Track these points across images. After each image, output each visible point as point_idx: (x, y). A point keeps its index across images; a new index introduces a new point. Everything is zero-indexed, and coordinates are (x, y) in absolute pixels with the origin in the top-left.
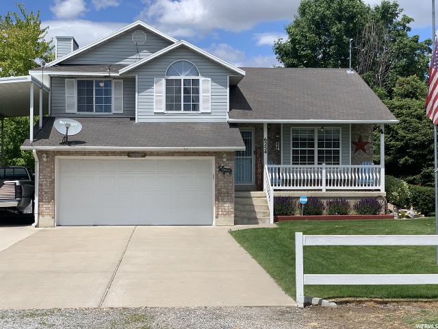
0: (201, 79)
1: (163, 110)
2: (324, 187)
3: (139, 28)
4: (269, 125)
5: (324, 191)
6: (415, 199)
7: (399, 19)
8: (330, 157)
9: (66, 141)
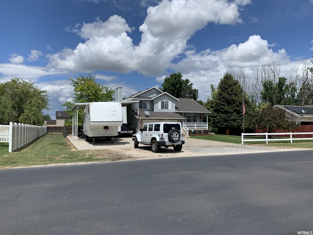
0: (169, 101)
1: (160, 109)
2: (195, 128)
3: (154, 88)
4: (184, 113)
5: (195, 129)
6: (213, 130)
7: (189, 84)
8: (195, 121)
9: (147, 116)
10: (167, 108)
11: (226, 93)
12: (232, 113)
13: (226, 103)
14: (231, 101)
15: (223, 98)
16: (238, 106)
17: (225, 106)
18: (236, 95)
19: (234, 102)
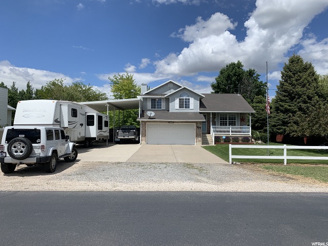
0: (190, 98)
1: (178, 108)
2: (231, 133)
3: (171, 82)
4: (212, 113)
5: (231, 135)
6: (261, 137)
7: (255, 75)
8: (233, 123)
9: (150, 118)
10: (187, 106)
11: (290, 84)
12: (295, 112)
13: (288, 98)
14: (296, 95)
15: (285, 91)
16: (305, 102)
17: (287, 102)
18: (304, 86)
19: (300, 96)
